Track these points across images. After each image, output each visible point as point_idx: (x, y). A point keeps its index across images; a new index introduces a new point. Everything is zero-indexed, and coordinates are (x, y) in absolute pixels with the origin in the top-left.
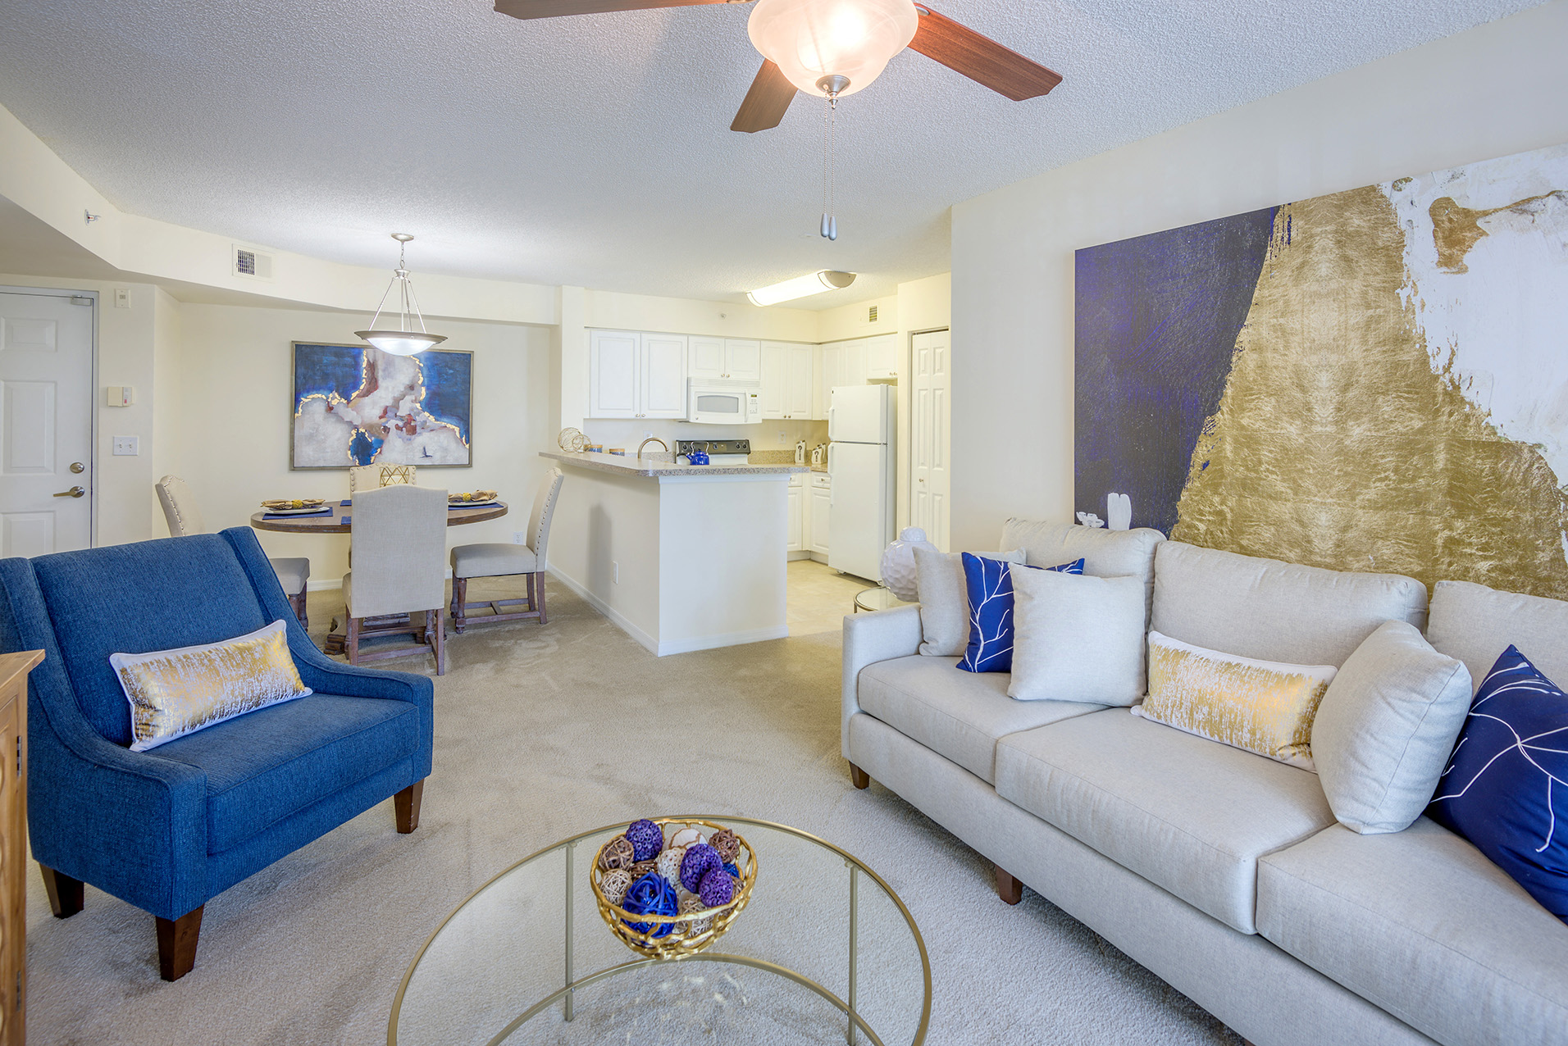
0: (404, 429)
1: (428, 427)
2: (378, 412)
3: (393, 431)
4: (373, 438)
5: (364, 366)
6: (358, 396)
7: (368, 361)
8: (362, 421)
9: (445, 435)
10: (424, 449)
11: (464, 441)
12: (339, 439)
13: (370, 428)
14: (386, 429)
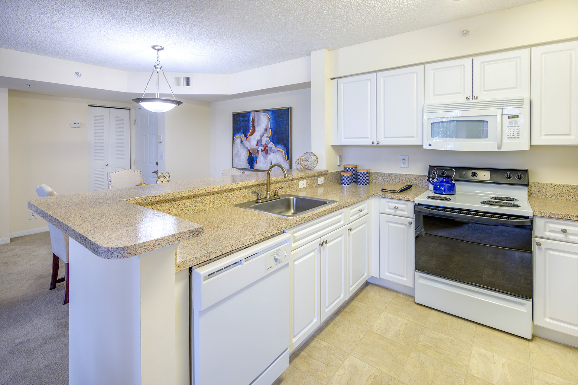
0: (264, 151)
1: (273, 150)
2: (255, 143)
3: (260, 152)
4: (254, 156)
5: (251, 121)
6: (249, 135)
7: (252, 118)
8: (251, 147)
9: (279, 155)
10: (271, 162)
11: (286, 158)
12: (244, 156)
13: (254, 150)
14: (258, 151)
